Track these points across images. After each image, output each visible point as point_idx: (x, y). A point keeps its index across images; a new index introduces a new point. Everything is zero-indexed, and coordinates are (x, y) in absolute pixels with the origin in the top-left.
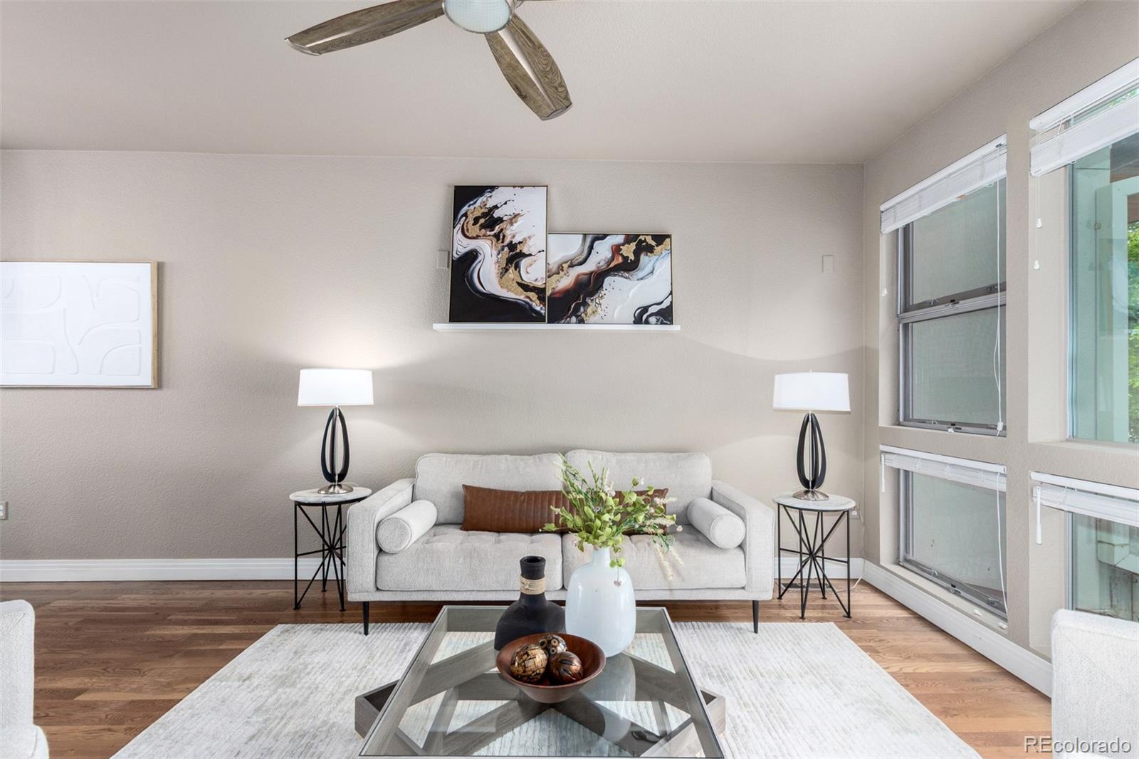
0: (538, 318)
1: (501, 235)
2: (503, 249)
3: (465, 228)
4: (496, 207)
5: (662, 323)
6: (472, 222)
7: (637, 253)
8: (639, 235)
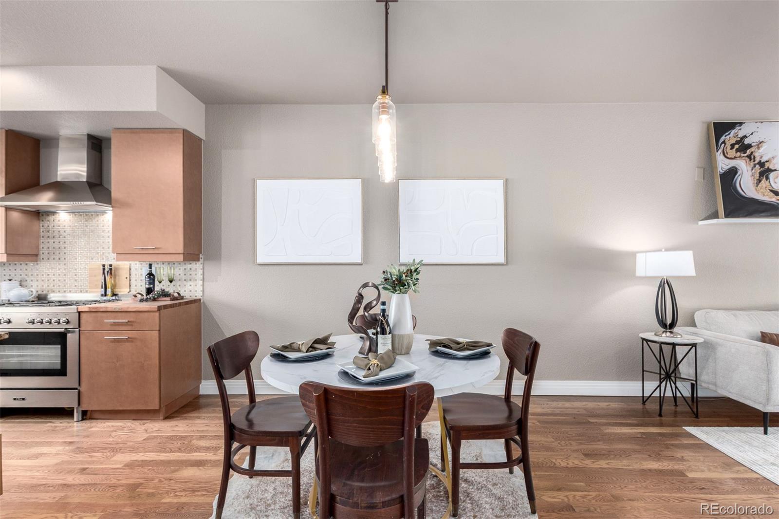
1: (752, 156)
2: (755, 166)
3: (725, 152)
4: (745, 137)
6: (729, 147)
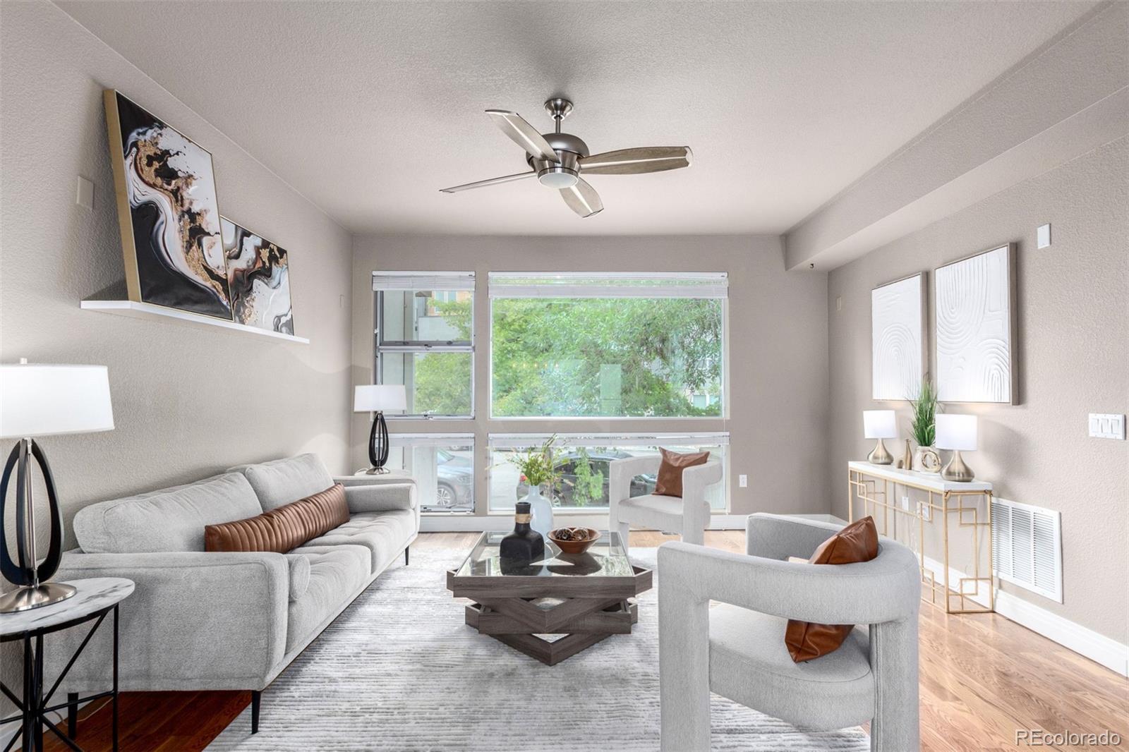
0: (226, 314)
1: (179, 194)
2: (183, 216)
3: (139, 166)
4: (168, 153)
5: (289, 334)
6: (144, 161)
7: (270, 261)
8: (270, 243)
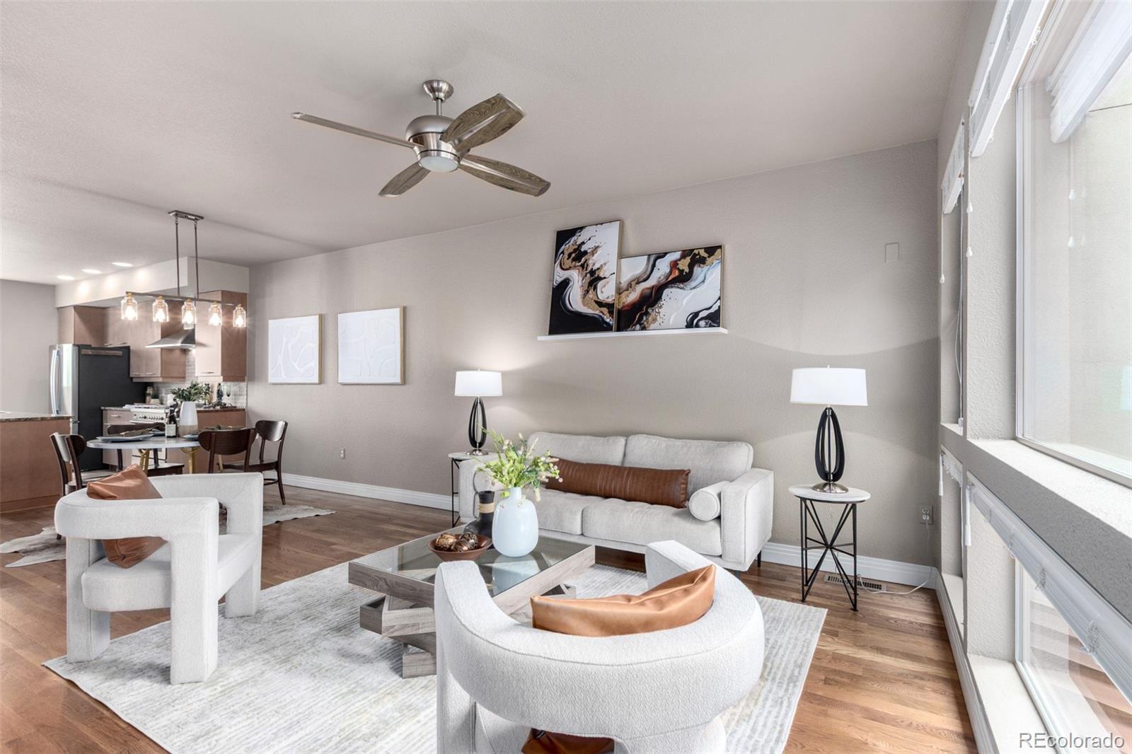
0: (608, 328)
1: (586, 264)
2: (586, 276)
3: (562, 262)
4: (583, 243)
5: (710, 326)
6: (567, 257)
7: (691, 266)
8: (694, 250)
